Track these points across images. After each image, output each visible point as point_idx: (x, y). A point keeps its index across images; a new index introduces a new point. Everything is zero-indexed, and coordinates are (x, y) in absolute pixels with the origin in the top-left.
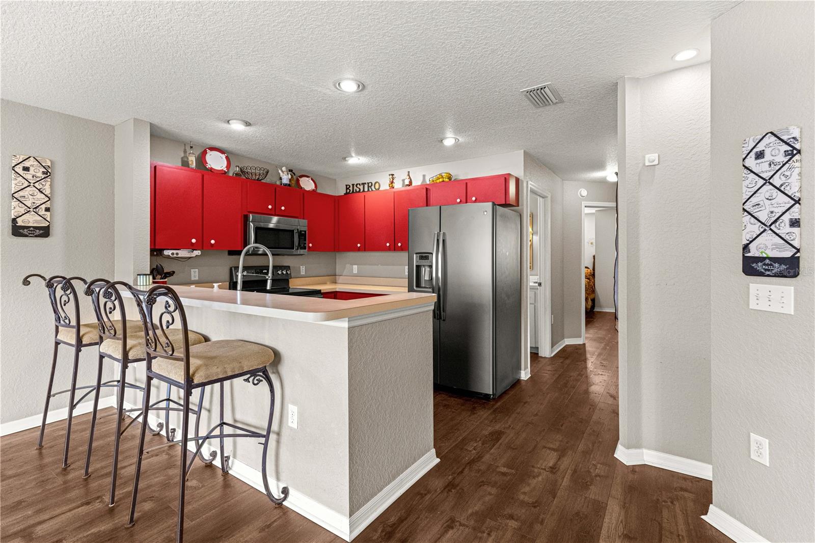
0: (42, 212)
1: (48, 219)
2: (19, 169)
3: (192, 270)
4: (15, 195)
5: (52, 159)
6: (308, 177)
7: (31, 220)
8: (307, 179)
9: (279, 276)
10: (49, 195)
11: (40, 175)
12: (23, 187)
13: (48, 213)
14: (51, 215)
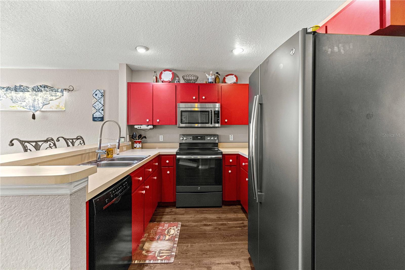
0: (101, 111)
1: (103, 114)
2: (94, 95)
3: (160, 136)
4: (93, 105)
5: (104, 89)
6: (232, 75)
7: (98, 115)
8: (232, 76)
9: (212, 141)
10: (103, 104)
11: (100, 96)
12: (95, 102)
13: (103, 112)
14: (104, 112)
